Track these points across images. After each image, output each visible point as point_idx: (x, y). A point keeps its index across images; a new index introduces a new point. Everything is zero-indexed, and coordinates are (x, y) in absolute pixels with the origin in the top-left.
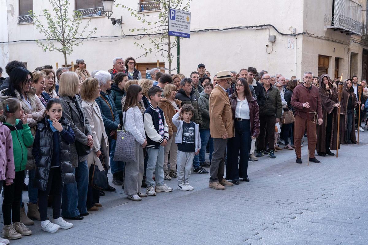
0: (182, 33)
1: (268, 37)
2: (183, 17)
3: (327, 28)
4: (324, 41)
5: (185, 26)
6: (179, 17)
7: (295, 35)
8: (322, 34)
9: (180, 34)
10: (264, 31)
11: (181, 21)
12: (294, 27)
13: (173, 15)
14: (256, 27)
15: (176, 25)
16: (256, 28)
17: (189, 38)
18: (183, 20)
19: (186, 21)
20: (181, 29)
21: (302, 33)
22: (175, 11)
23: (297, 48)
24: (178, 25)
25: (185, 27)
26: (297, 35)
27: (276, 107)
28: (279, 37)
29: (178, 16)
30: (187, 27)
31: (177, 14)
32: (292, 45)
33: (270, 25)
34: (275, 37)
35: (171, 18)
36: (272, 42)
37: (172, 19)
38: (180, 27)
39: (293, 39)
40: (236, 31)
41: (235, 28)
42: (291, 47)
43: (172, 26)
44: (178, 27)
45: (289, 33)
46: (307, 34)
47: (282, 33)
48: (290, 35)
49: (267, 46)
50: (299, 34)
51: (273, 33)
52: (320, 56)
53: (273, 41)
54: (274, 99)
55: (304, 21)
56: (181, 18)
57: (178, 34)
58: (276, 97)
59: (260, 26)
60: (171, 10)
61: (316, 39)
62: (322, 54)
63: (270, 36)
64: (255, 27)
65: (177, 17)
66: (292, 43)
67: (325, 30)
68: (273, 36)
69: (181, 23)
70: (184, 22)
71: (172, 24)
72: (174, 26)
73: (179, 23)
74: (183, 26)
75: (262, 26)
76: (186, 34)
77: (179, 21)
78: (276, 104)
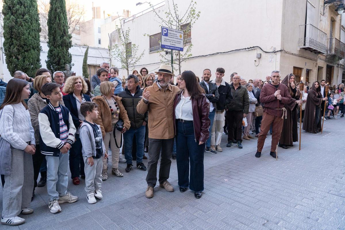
0: (175, 47)
1: (256, 55)
2: (176, 35)
3: (300, 48)
4: (297, 57)
5: (178, 42)
6: (172, 35)
7: (275, 52)
8: (296, 52)
9: (173, 48)
10: (253, 51)
12: (274, 46)
13: (166, 32)
14: (248, 48)
16: (247, 50)
17: (183, 51)
18: (175, 37)
19: (179, 38)
20: (173, 43)
21: (280, 51)
22: (167, 29)
23: (276, 61)
24: (171, 40)
26: (276, 52)
27: (244, 104)
28: (264, 55)
29: (170, 33)
31: (169, 32)
32: (273, 59)
33: (258, 47)
34: (261, 54)
35: (164, 34)
36: (258, 58)
37: (164, 36)
39: (273, 55)
40: (235, 52)
41: (234, 50)
42: (272, 61)
43: (165, 41)
44: (170, 42)
45: (271, 51)
46: (283, 51)
47: (266, 51)
48: (271, 52)
49: (255, 61)
50: (278, 51)
51: (260, 52)
52: (295, 68)
53: (260, 57)
54: (241, 96)
55: (281, 42)
56: (174, 35)
57: (171, 47)
58: (244, 95)
59: (251, 48)
60: (163, 28)
61: (292, 56)
62: (296, 66)
63: (257, 54)
65: (170, 34)
66: (272, 58)
67: (299, 49)
68: (259, 54)
69: (174, 39)
70: (177, 39)
71: (165, 39)
72: (166, 41)
73: (172, 39)
74: (176, 42)
75: (252, 48)
76: (180, 48)
77: (172, 37)
78: (244, 101)
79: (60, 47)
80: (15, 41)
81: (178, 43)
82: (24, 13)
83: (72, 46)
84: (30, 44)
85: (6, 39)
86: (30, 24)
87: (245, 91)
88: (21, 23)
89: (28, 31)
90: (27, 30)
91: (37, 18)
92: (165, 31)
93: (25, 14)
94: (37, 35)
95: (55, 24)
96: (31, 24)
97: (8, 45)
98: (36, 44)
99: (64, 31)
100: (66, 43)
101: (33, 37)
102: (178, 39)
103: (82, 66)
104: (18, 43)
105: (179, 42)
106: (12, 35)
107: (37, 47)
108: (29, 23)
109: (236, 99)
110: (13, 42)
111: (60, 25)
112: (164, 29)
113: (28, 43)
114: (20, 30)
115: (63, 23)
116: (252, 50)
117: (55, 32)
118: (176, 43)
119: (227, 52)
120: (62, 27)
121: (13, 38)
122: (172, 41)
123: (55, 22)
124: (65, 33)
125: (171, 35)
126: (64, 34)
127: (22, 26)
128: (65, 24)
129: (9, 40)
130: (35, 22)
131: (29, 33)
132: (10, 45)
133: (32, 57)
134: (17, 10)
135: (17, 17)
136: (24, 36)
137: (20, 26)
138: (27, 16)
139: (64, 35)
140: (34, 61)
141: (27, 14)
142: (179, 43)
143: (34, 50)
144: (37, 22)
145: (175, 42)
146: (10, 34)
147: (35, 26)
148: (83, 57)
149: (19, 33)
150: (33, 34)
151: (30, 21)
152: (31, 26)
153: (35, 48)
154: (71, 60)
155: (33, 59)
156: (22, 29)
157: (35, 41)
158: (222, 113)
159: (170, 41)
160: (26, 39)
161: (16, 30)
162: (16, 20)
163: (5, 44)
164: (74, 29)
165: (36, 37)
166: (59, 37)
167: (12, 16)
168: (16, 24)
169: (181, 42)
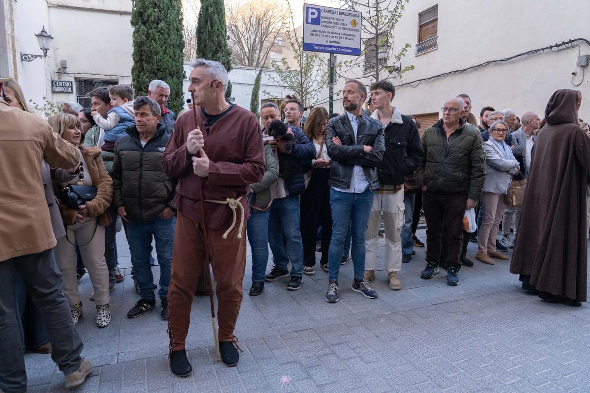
0: (339, 47)
1: (576, 59)
2: (341, 20)
6: (331, 20)
9: (335, 49)
10: (570, 51)
11: (334, 27)
13: (315, 16)
14: (557, 46)
15: (323, 34)
16: (556, 49)
17: (359, 55)
18: (339, 26)
19: (350, 26)
20: (335, 39)
22: (319, 10)
24: (329, 32)
25: (347, 36)
29: (327, 18)
30: (352, 37)
31: (322, 14)
33: (581, 39)
34: (588, 57)
35: (310, 21)
36: (582, 66)
37: (312, 23)
38: (333, 37)
40: (526, 58)
41: (525, 53)
43: (312, 35)
44: (327, 36)
49: (573, 73)
51: (586, 51)
53: (585, 64)
56: (336, 21)
57: (326, 48)
58: (470, 151)
59: (564, 43)
60: (308, 8)
63: (579, 57)
64: (554, 46)
65: (325, 20)
68: (585, 56)
69: (336, 30)
70: (343, 29)
71: (313, 31)
72: (316, 35)
73: (331, 30)
74: (340, 36)
75: (567, 43)
76: (350, 49)
77: (331, 27)
78: (470, 167)
80: (145, 65)
81: (346, 38)
82: (159, 19)
83: (232, 69)
84: (166, 69)
85: (136, 62)
86: (167, 37)
87: (474, 141)
88: (154, 36)
89: (164, 48)
90: (162, 47)
91: (177, 26)
92: (313, 14)
93: (161, 21)
94: (177, 53)
95: (205, 34)
96: (169, 36)
97: (137, 72)
98: (175, 67)
99: (218, 44)
101: (170, 57)
102: (346, 29)
103: (250, 102)
104: (149, 67)
105: (350, 35)
106: (142, 55)
107: (177, 73)
108: (166, 35)
109: (445, 161)
110: (143, 66)
111: (213, 34)
112: (310, 11)
113: (163, 66)
114: (152, 48)
115: (218, 30)
116: (568, 48)
117: (205, 46)
118: (340, 38)
119: (509, 59)
120: (215, 37)
121: (142, 60)
122: (331, 35)
123: (205, 29)
124: (220, 48)
125: (329, 22)
126: (218, 48)
127: (155, 41)
128: (221, 32)
129: (139, 64)
130: (174, 33)
131: (165, 51)
132: (140, 72)
134: (149, 16)
135: (148, 27)
136: (157, 56)
137: (153, 41)
138: (162, 24)
139: (219, 50)
141: (162, 21)
142: (350, 39)
143: (172, 78)
144: (177, 32)
145: (338, 36)
146: (139, 54)
147: (174, 39)
148: (253, 86)
149: (151, 51)
150: (170, 51)
151: (167, 31)
152: (168, 39)
153: (174, 74)
154: (230, 92)
156: (155, 46)
157: (174, 62)
158: (394, 193)
159: (325, 34)
160: (161, 60)
161: (147, 47)
162: (147, 32)
163: (133, 70)
164: (272, 45)
165: (175, 56)
166: (210, 54)
167: (142, 27)
168: (147, 38)
169: (355, 36)
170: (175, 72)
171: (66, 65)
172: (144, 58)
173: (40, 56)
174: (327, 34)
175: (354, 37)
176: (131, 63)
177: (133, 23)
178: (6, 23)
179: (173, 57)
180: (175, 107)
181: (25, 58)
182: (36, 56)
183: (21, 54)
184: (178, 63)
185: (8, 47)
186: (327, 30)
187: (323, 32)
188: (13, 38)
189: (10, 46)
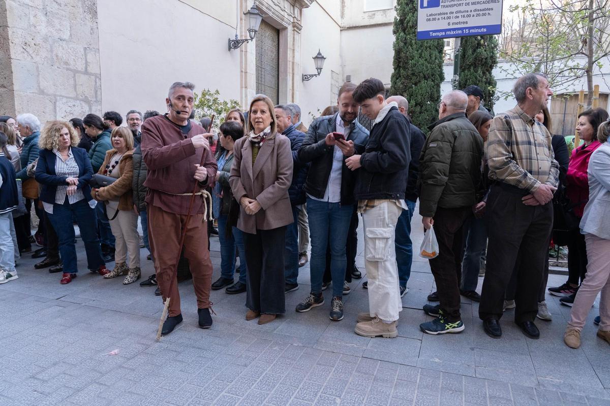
0: (466, 28)
5: (483, 10)
15: (443, 16)
20: (461, 20)
24: (452, 13)
25: (479, 12)
30: (487, 12)
35: (425, 5)
37: (428, 7)
38: (457, 17)
43: (429, 20)
44: (449, 18)
57: (448, 33)
69: (462, 8)
70: (473, 3)
71: (430, 15)
72: (434, 19)
73: (454, 9)
74: (469, 13)
76: (484, 27)
77: (455, 5)
79: (472, 68)
80: (402, 71)
81: (478, 15)
83: (498, 63)
84: (420, 72)
85: (395, 69)
88: (411, 41)
89: (420, 51)
94: (434, 54)
97: (394, 78)
98: (430, 70)
100: (482, 59)
101: (426, 60)
102: (479, 3)
104: (405, 73)
106: (399, 62)
107: (432, 75)
113: (417, 71)
114: (408, 53)
118: (469, 16)
121: (400, 67)
122: (454, 15)
127: (411, 46)
129: (397, 71)
131: (421, 55)
132: (397, 79)
133: (420, 92)
135: (407, 33)
136: (413, 60)
137: (410, 46)
140: (424, 99)
142: (484, 15)
145: (466, 14)
149: (407, 57)
153: (429, 77)
155: (422, 96)
156: (411, 51)
159: (446, 16)
160: (416, 64)
161: (404, 53)
162: (405, 38)
163: (393, 76)
167: (402, 34)
168: (405, 44)
169: (492, 9)
170: (430, 73)
171: (350, 79)
172: (401, 65)
173: (315, 75)
174: (449, 15)
175: (490, 12)
176: (392, 70)
177: (394, 33)
178: (288, 52)
179: (428, 60)
180: (427, 111)
181: (305, 78)
182: (312, 76)
183: (303, 75)
184: (434, 66)
185: (288, 71)
186: (448, 10)
187: (444, 14)
188: (293, 63)
189: (290, 70)
